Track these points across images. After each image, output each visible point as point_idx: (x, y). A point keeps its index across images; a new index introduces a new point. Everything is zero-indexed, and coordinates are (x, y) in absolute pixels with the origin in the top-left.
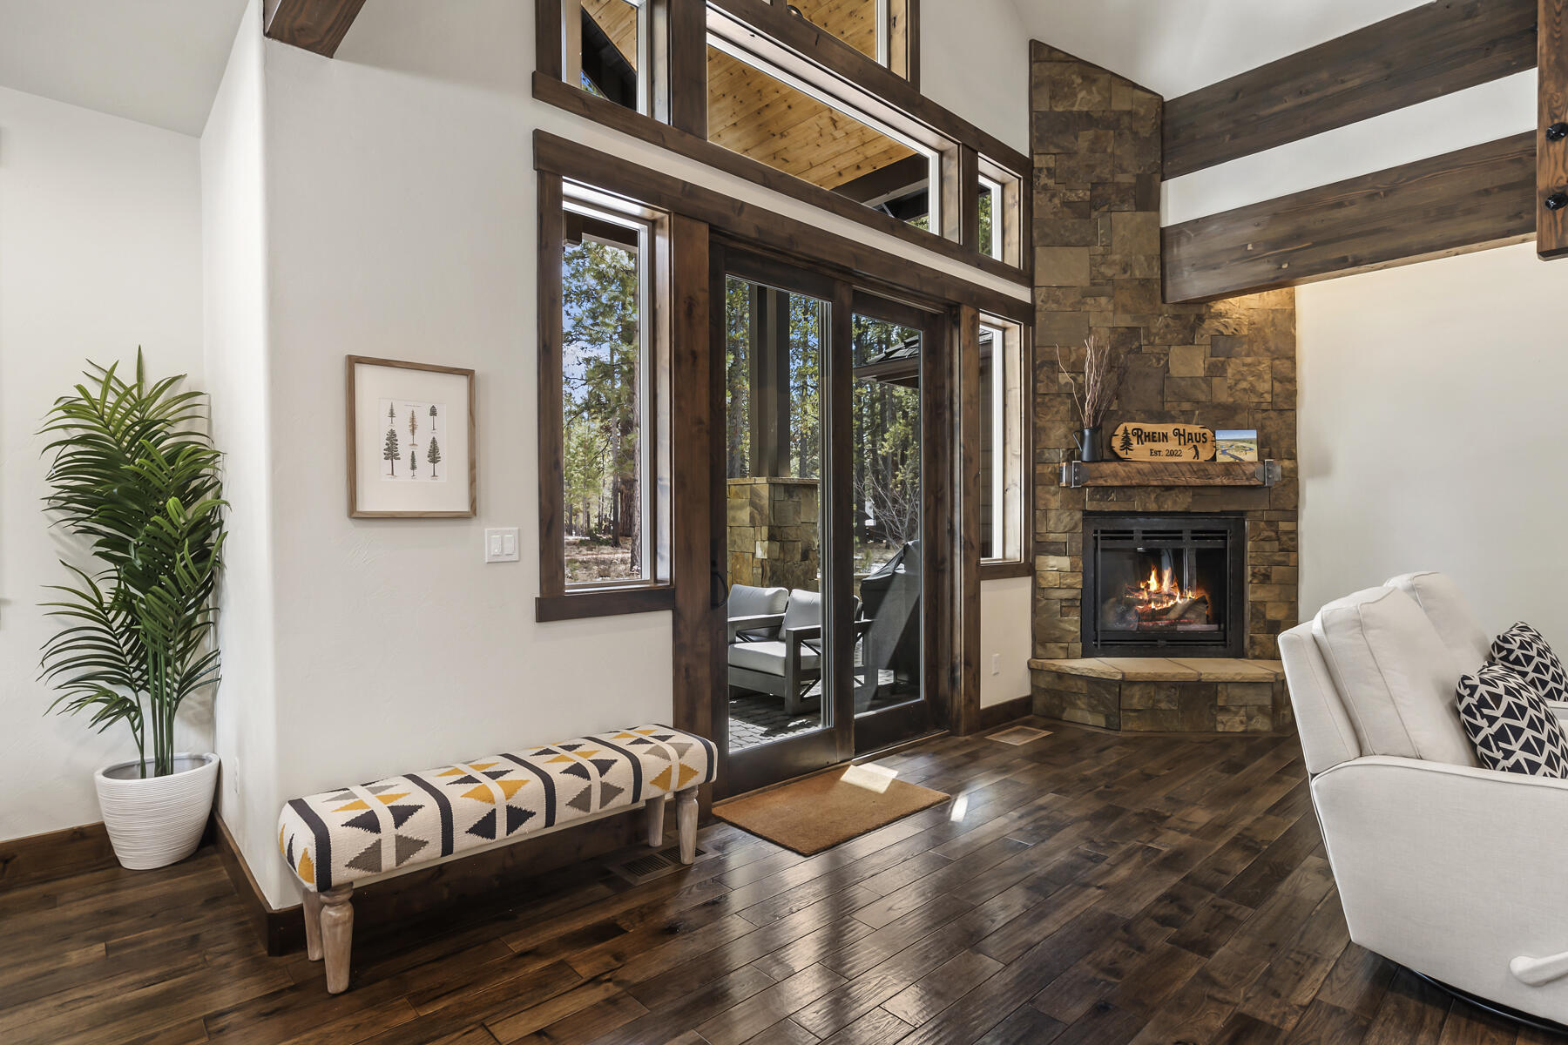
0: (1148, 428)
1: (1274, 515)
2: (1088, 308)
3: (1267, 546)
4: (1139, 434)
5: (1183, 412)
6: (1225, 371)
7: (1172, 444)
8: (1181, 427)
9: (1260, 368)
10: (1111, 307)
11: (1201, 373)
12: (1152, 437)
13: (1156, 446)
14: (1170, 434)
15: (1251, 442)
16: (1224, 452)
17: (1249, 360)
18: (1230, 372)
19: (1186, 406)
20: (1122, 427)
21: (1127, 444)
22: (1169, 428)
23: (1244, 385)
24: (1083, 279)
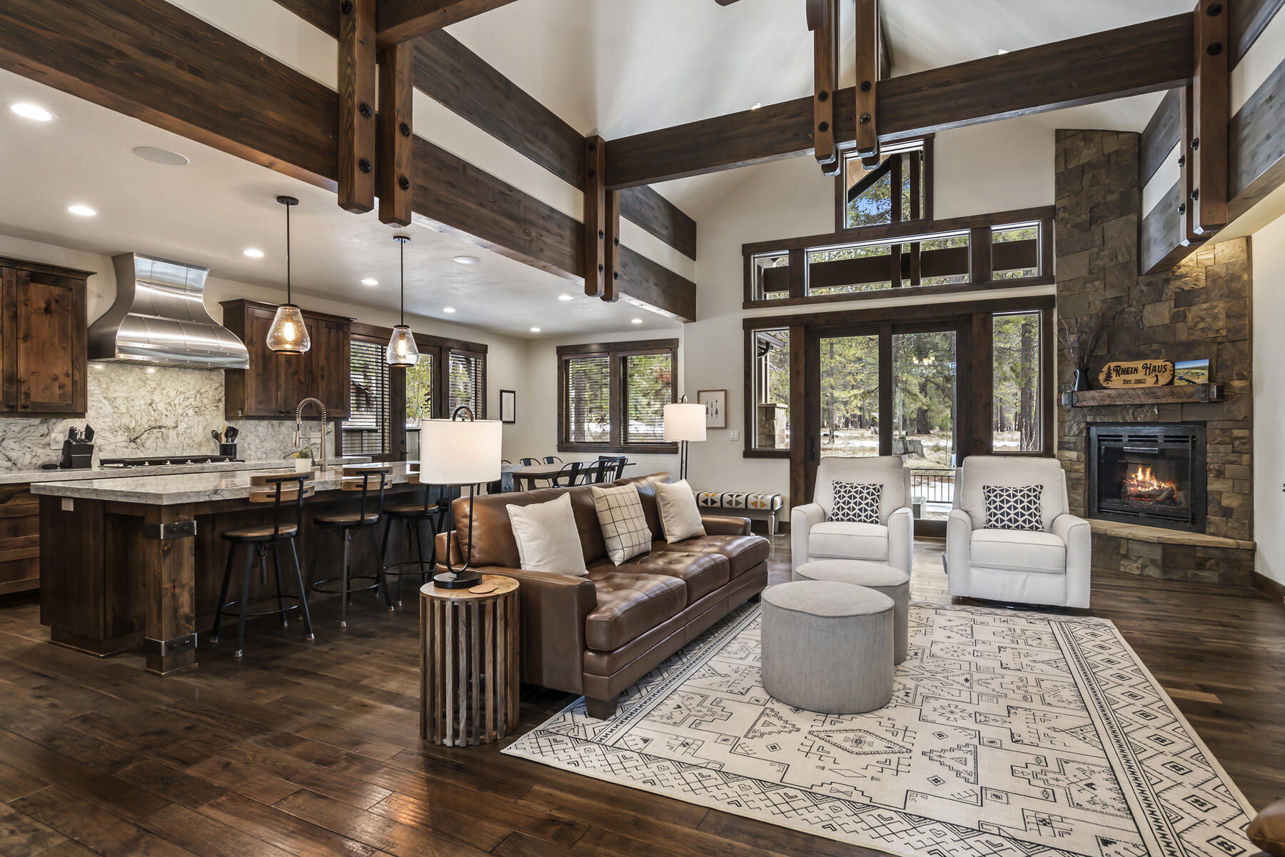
0: (1124, 365)
1: (1228, 425)
2: (1088, 290)
3: (1222, 448)
4: (1119, 371)
5: (1154, 351)
6: (1185, 316)
7: (1139, 376)
8: (1148, 362)
9: (1216, 311)
10: (1102, 287)
11: (1167, 321)
12: (1126, 371)
13: (1128, 377)
14: (1140, 368)
15: (1203, 368)
16: (1181, 378)
17: (1205, 306)
18: (1190, 317)
19: (1155, 347)
20: (1107, 366)
21: (1108, 378)
22: (1139, 364)
23: (1201, 325)
24: (1084, 272)
